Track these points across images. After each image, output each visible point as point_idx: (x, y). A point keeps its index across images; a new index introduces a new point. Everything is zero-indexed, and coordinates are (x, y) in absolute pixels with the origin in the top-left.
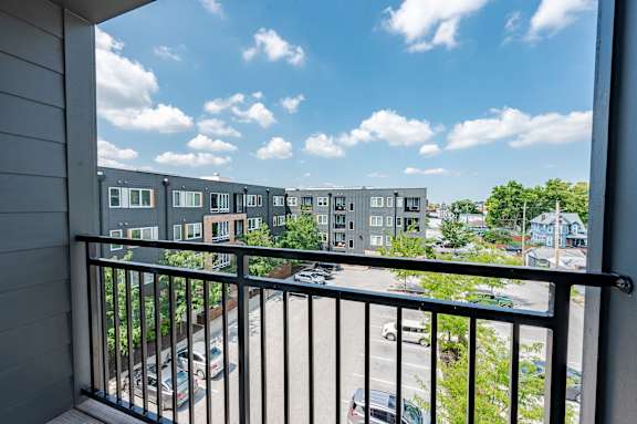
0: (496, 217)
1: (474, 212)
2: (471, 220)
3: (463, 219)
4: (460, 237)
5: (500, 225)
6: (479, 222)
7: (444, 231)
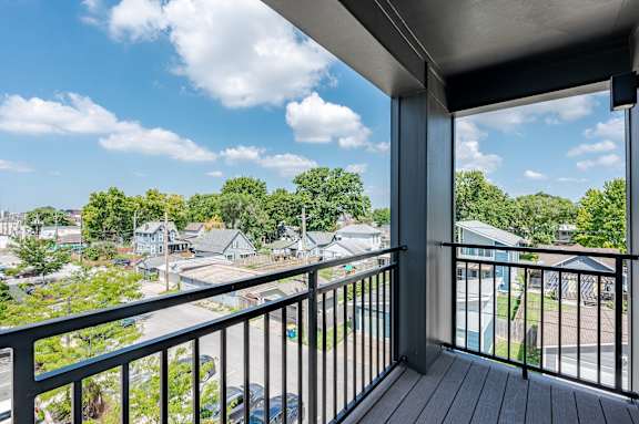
0: (96, 229)
1: (64, 223)
2: (60, 234)
3: (46, 234)
4: (49, 260)
5: (102, 238)
6: (73, 236)
7: (22, 255)
